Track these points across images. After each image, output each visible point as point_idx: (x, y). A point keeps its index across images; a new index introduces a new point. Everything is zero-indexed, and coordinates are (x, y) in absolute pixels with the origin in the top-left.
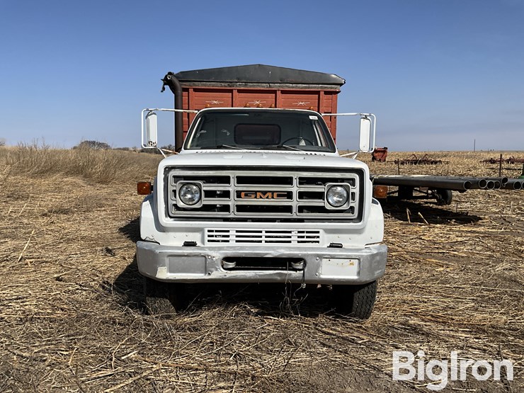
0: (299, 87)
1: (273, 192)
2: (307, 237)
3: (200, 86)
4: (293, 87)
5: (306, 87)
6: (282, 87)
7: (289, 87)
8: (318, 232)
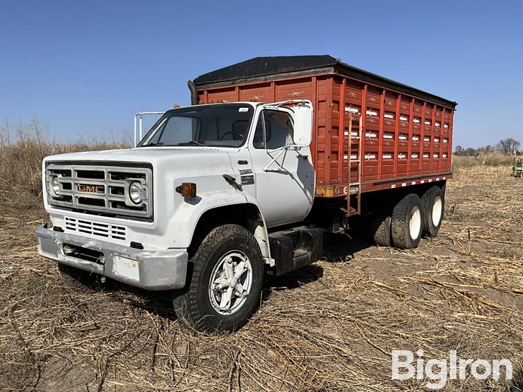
0: (291, 76)
1: (95, 186)
2: (119, 233)
3: (212, 87)
4: (286, 77)
5: (298, 75)
6: (276, 78)
7: (283, 77)
8: (124, 229)
